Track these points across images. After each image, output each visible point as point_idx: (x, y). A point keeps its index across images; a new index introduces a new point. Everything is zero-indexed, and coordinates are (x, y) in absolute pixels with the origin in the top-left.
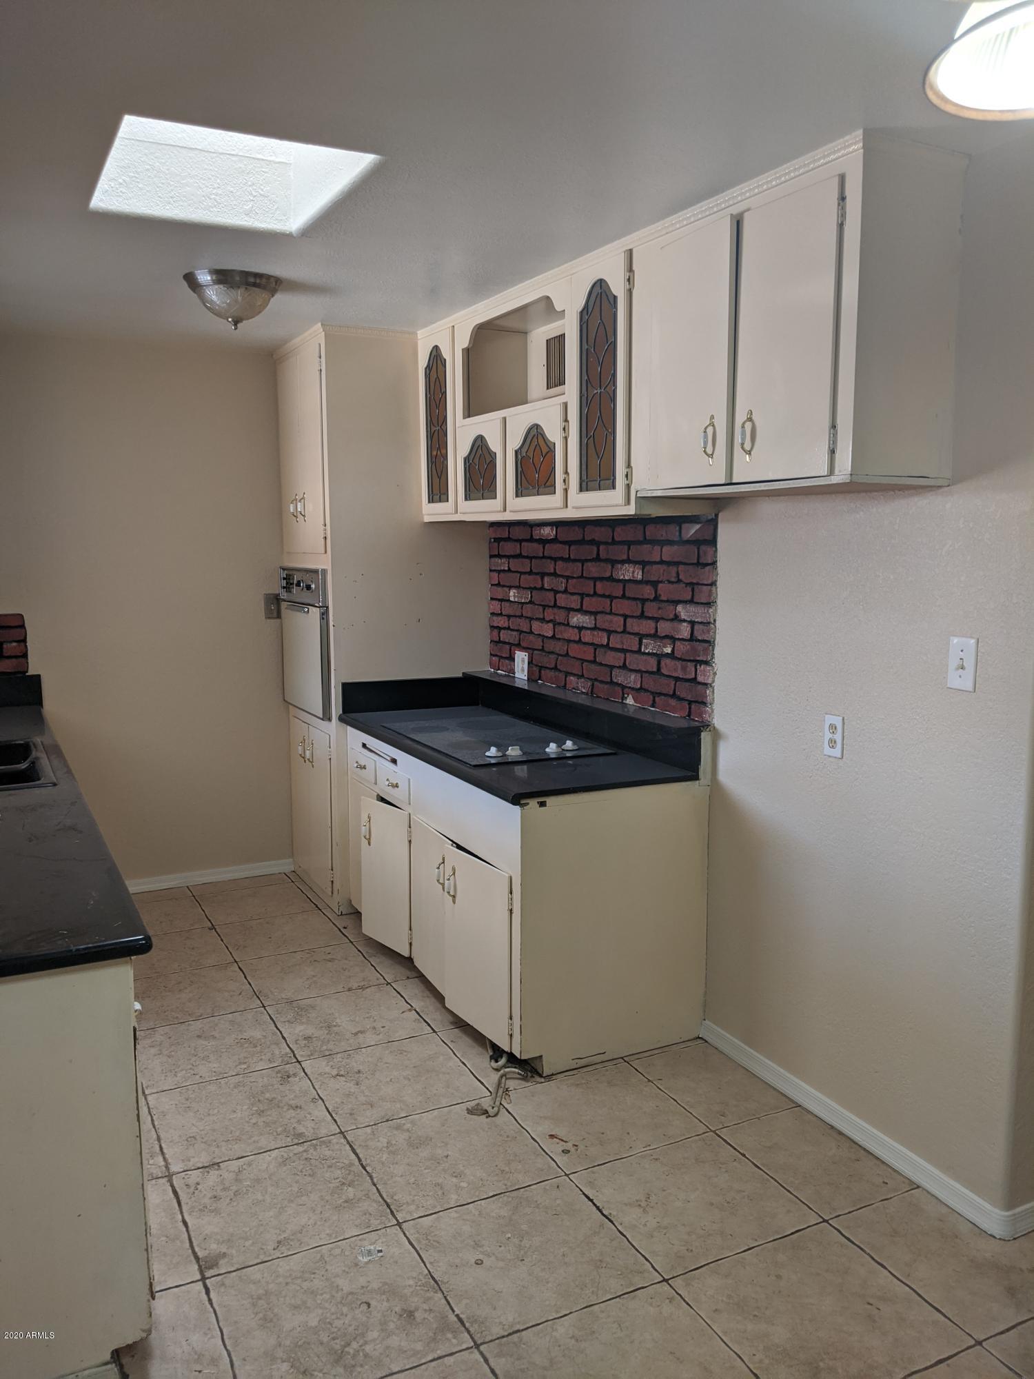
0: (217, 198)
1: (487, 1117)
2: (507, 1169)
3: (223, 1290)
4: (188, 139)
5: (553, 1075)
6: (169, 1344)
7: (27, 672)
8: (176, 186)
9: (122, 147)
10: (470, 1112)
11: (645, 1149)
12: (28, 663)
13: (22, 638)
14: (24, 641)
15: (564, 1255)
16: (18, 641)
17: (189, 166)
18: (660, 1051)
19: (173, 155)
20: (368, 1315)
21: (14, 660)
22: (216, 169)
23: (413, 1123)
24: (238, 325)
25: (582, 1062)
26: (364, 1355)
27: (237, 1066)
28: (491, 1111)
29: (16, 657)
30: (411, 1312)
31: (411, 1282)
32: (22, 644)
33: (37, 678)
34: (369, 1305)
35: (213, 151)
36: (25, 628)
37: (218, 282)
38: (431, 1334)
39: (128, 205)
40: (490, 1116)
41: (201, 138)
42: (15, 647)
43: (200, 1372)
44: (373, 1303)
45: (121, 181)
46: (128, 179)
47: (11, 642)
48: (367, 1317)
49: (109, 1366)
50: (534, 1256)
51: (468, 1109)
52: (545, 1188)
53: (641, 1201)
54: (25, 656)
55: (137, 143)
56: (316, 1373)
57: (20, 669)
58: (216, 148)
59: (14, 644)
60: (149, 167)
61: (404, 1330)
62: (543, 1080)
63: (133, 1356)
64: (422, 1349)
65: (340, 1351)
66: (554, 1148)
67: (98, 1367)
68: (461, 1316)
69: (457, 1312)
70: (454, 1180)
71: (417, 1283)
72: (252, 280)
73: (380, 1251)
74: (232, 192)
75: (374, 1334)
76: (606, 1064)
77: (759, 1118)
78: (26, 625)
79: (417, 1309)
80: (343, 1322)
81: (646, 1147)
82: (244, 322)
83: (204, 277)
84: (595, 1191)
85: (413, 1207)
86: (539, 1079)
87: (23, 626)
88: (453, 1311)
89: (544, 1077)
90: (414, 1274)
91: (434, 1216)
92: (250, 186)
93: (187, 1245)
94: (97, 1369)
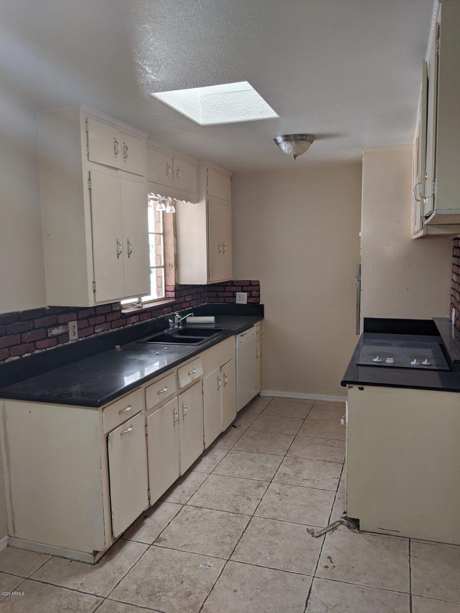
0: (248, 109)
1: (312, 536)
2: (293, 561)
3: (151, 552)
4: (236, 88)
5: (365, 531)
6: (119, 559)
7: (259, 303)
8: (232, 109)
9: (212, 98)
10: (308, 531)
11: (365, 585)
12: (260, 299)
13: (258, 290)
14: (259, 291)
15: (269, 608)
16: (257, 291)
17: (237, 99)
18: (435, 543)
19: (231, 96)
20: (178, 586)
21: (255, 298)
22: (248, 97)
23: (281, 525)
24: (296, 158)
25: (383, 531)
26: (159, 598)
27: (249, 475)
28: (315, 535)
29: (256, 297)
30: (191, 594)
31: (204, 583)
32: (258, 292)
33: (263, 306)
34: (183, 582)
35: (246, 90)
36: (259, 286)
37: (285, 140)
38: (186, 606)
39: (214, 121)
40: (313, 536)
41: (241, 86)
42: (255, 293)
43: (115, 573)
44: (184, 583)
45: (212, 111)
46: (215, 110)
47: (254, 291)
48: (177, 587)
49: (91, 555)
50: (258, 601)
51: (307, 529)
52: (297, 577)
53: (331, 605)
54: (259, 297)
55: (218, 95)
56: (140, 595)
57: (256, 302)
58: (247, 88)
59: (255, 292)
60: (222, 103)
61: (181, 599)
62: (357, 532)
63: (107, 558)
64: (177, 609)
65: (155, 593)
66: (323, 562)
67: (89, 554)
68: (204, 606)
69: (205, 604)
70: (268, 555)
71: (206, 585)
72: (298, 137)
73: (209, 566)
74: (254, 105)
75: (170, 594)
76: (397, 538)
77: (446, 602)
78: (260, 285)
79: (194, 594)
80: (168, 583)
81: (366, 584)
82: (298, 156)
83: (280, 139)
84: (317, 590)
85: (240, 557)
86: (356, 531)
87: (259, 285)
88: (204, 603)
89: (359, 531)
90: (209, 581)
91: (243, 564)
92: (261, 101)
93: (160, 531)
94: (87, 554)
